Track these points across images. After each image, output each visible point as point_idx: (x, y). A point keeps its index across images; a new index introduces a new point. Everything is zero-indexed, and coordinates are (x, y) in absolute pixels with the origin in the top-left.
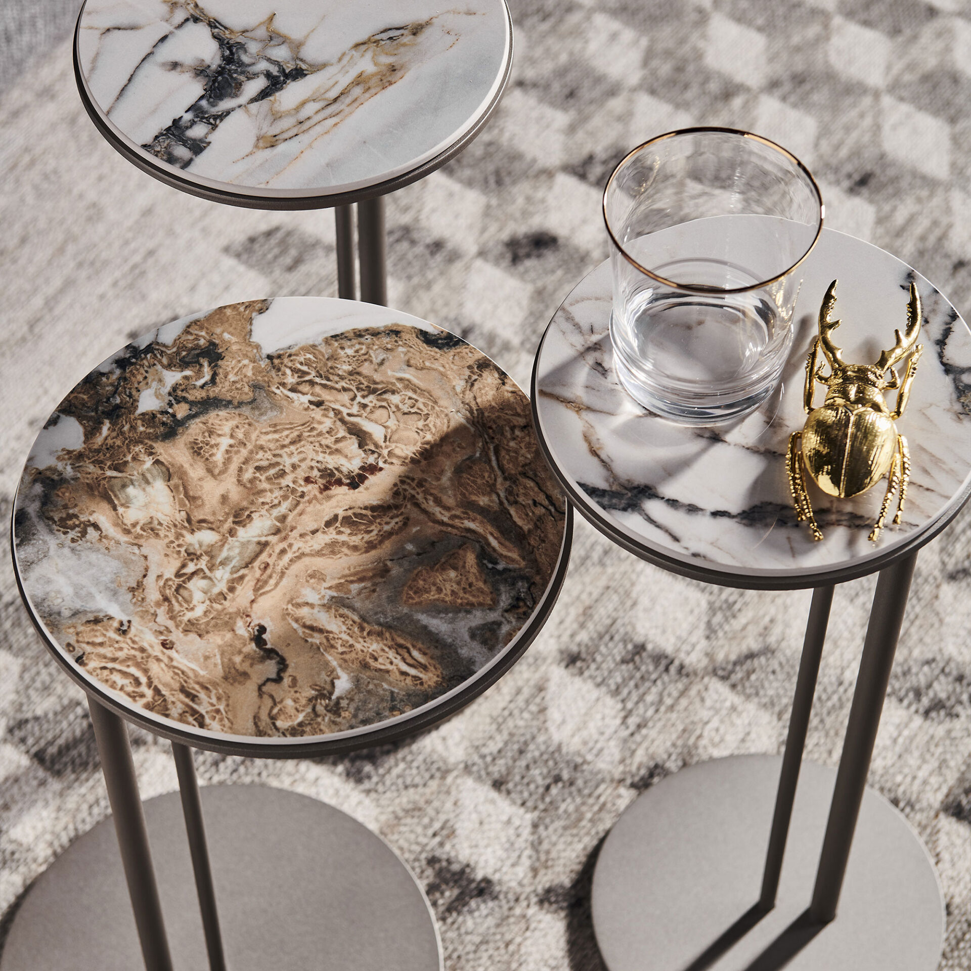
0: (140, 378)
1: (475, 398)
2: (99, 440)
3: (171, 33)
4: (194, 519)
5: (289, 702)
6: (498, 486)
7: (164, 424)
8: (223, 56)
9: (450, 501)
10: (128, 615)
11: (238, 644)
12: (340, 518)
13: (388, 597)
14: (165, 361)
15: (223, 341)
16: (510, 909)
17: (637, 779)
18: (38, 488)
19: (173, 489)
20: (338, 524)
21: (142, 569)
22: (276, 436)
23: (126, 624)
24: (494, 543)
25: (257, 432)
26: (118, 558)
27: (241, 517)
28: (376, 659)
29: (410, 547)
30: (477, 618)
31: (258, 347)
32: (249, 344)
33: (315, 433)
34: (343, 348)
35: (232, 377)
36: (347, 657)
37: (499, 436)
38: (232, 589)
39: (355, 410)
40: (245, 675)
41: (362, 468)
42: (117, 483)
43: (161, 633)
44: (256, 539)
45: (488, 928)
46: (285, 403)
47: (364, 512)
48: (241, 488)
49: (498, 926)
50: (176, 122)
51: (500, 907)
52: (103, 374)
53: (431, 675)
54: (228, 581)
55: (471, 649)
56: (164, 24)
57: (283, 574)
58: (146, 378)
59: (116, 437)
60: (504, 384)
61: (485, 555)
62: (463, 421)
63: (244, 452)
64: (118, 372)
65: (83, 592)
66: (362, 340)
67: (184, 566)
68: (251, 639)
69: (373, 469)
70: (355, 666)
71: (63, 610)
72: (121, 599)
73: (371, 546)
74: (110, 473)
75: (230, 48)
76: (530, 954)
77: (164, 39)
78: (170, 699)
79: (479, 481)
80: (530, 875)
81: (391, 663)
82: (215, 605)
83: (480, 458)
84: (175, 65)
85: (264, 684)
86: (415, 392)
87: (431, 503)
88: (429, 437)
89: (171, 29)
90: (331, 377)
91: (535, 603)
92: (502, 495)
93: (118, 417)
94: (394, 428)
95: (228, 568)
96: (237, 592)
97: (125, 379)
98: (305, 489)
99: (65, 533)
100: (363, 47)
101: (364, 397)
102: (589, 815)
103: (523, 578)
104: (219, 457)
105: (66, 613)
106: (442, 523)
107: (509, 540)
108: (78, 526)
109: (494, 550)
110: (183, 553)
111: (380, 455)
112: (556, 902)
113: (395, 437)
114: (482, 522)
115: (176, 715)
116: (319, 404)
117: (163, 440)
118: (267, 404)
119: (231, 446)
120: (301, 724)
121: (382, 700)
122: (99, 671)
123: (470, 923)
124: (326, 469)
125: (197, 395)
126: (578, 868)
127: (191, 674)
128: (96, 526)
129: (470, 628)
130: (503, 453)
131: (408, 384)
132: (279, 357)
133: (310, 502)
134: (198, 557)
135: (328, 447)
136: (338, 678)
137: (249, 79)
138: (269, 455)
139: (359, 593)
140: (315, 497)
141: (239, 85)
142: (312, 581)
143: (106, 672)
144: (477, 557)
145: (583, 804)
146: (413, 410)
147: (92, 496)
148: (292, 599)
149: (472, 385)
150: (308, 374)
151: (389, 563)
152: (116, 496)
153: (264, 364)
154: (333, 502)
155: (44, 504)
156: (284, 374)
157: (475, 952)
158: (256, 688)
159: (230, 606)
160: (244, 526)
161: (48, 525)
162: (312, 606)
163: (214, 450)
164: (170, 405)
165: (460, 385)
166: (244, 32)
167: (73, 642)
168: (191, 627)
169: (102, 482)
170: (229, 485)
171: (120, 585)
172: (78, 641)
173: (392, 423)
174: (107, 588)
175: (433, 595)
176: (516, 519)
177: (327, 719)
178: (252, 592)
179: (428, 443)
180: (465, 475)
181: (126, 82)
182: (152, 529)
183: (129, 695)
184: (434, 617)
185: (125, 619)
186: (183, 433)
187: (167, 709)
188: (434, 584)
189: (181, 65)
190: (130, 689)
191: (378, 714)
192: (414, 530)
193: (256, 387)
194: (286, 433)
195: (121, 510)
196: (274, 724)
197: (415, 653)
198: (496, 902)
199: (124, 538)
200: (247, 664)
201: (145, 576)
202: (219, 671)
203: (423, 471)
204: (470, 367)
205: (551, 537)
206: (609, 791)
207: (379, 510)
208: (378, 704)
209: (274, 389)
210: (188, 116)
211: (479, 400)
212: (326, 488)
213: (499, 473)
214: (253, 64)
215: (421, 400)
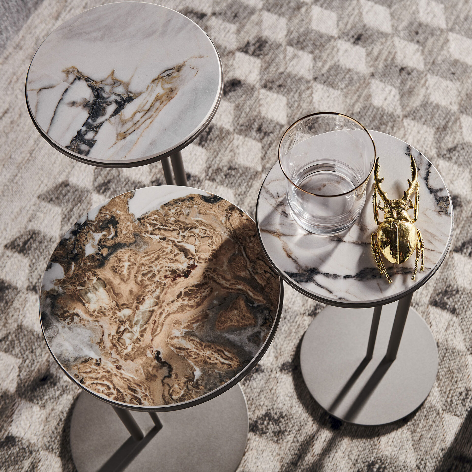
0: (84, 239)
1: (231, 225)
2: (71, 272)
3: (69, 87)
4: (120, 304)
5: (176, 386)
6: (248, 266)
7: (98, 260)
8: (94, 95)
9: (229, 277)
10: (99, 356)
11: (149, 361)
12: (183, 293)
13: (210, 328)
14: (93, 229)
15: (117, 214)
16: (270, 375)
17: (310, 312)
18: (49, 301)
19: (108, 291)
20: (182, 296)
21: (101, 332)
22: (148, 258)
23: (99, 360)
24: (251, 294)
25: (140, 257)
26: (90, 329)
27: (140, 300)
28: (210, 359)
29: (215, 302)
30: (250, 331)
31: (133, 215)
32: (129, 214)
33: (165, 253)
34: (170, 210)
35: (124, 232)
36: (197, 360)
37: (244, 242)
38: (142, 336)
39: (180, 239)
40: (155, 376)
41: (188, 267)
42: (83, 292)
43: (115, 362)
44: (148, 310)
45: (262, 385)
46: (149, 241)
47: (193, 288)
48: (137, 285)
49: (266, 383)
50: (79, 132)
51: (266, 375)
52: (67, 240)
53: (234, 362)
54: (140, 332)
55: (250, 347)
56: (65, 83)
57: (163, 324)
58: (86, 238)
59: (78, 270)
60: (242, 216)
61: (249, 301)
62: (228, 237)
63: (136, 268)
64: (74, 237)
65: (77, 348)
66: (178, 204)
67: (119, 328)
68: (155, 359)
69: (193, 267)
70: (201, 364)
71: (70, 358)
72: (94, 348)
73: (198, 304)
74: (79, 288)
75: (97, 91)
76: (280, 393)
77: (66, 91)
78: (125, 393)
79: (240, 265)
80: (275, 359)
81: (217, 359)
82: (136, 345)
83: (238, 254)
84: (73, 103)
85: (164, 379)
86: (205, 226)
87: (221, 279)
88: (215, 247)
89: (69, 85)
90: (167, 225)
91: (273, 320)
92: (251, 270)
93: (78, 259)
94: (199, 245)
95: (139, 326)
96: (144, 337)
97: (77, 240)
98: (165, 282)
99: (64, 320)
100: (156, 81)
101: (183, 232)
102: (294, 330)
103: (266, 309)
104: (125, 272)
105: (72, 360)
106: (227, 288)
107: (257, 291)
108: (69, 316)
109: (252, 297)
110: (118, 322)
111: (195, 259)
112: (287, 369)
113: (200, 250)
114: (244, 285)
115: (128, 401)
116: (164, 239)
117: (99, 268)
118: (141, 243)
119: (129, 266)
120: (183, 396)
121: (216, 378)
122: (91, 385)
123: (255, 384)
124: (173, 270)
125: (110, 243)
126: (293, 353)
127: (131, 380)
128: (77, 315)
129: (248, 337)
130: (247, 250)
131: (201, 223)
132: (143, 218)
133: (168, 287)
134: (125, 323)
135: (172, 259)
136: (195, 370)
137: (108, 105)
138: (147, 267)
139: (197, 328)
140: (170, 285)
141: (104, 109)
142: (176, 326)
143: (94, 385)
144: (245, 302)
145: (291, 326)
146: (205, 235)
147: (73, 300)
148: (169, 336)
149: (229, 219)
150: (157, 225)
151: (208, 311)
152: (83, 298)
153: (137, 223)
154: (178, 286)
155: (52, 308)
156: (147, 227)
157: (259, 396)
158: (160, 381)
159: (143, 344)
160: (142, 304)
161: (56, 318)
162: (178, 338)
163: (123, 269)
164: (99, 250)
165: (223, 219)
166: (102, 82)
167: (77, 373)
168: (127, 357)
169: (76, 293)
170: (132, 285)
171: (93, 342)
172: (79, 372)
173: (197, 243)
174: (87, 344)
175: (229, 324)
176: (259, 281)
177: (194, 391)
178: (151, 336)
179: (214, 250)
180: (233, 263)
181: (52, 115)
182: (102, 312)
183: (106, 395)
184: (232, 334)
185: (98, 358)
186: (107, 263)
187: (124, 399)
188: (229, 318)
189: (76, 103)
190: (106, 392)
191: (215, 385)
192: (216, 293)
193: (135, 235)
194: (152, 255)
195: (87, 305)
196: (171, 397)
197: (226, 353)
198: (263, 373)
199: (90, 319)
200: (155, 371)
201: (103, 336)
202: (143, 376)
203: (215, 264)
204: (226, 210)
205: (274, 287)
206: (300, 319)
207: (199, 286)
208: (215, 380)
209: (143, 235)
210: (84, 129)
211: (233, 226)
212: (174, 279)
213: (247, 260)
214: (109, 97)
215: (208, 230)
